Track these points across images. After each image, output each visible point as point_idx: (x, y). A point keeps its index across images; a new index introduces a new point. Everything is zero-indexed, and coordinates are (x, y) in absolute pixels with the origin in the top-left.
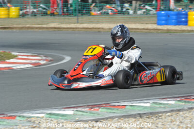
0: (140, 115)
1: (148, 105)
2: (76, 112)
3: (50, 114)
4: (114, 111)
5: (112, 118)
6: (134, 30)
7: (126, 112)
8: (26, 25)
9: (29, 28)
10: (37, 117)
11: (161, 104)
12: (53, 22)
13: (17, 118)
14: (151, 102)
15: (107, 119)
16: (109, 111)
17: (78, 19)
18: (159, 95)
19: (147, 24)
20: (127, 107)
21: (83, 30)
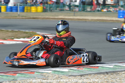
0: (107, 73)
1: (112, 66)
2: (70, 70)
3: (55, 71)
4: (92, 70)
5: (90, 74)
6: (105, 21)
7: (99, 71)
8: (46, 16)
9: (47, 18)
10: (47, 73)
11: (119, 66)
12: (61, 15)
13: (36, 73)
14: (114, 64)
15: (87, 74)
16: (89, 70)
17: (74, 14)
18: (118, 60)
19: (112, 17)
20: (100, 68)
21: (77, 20)
